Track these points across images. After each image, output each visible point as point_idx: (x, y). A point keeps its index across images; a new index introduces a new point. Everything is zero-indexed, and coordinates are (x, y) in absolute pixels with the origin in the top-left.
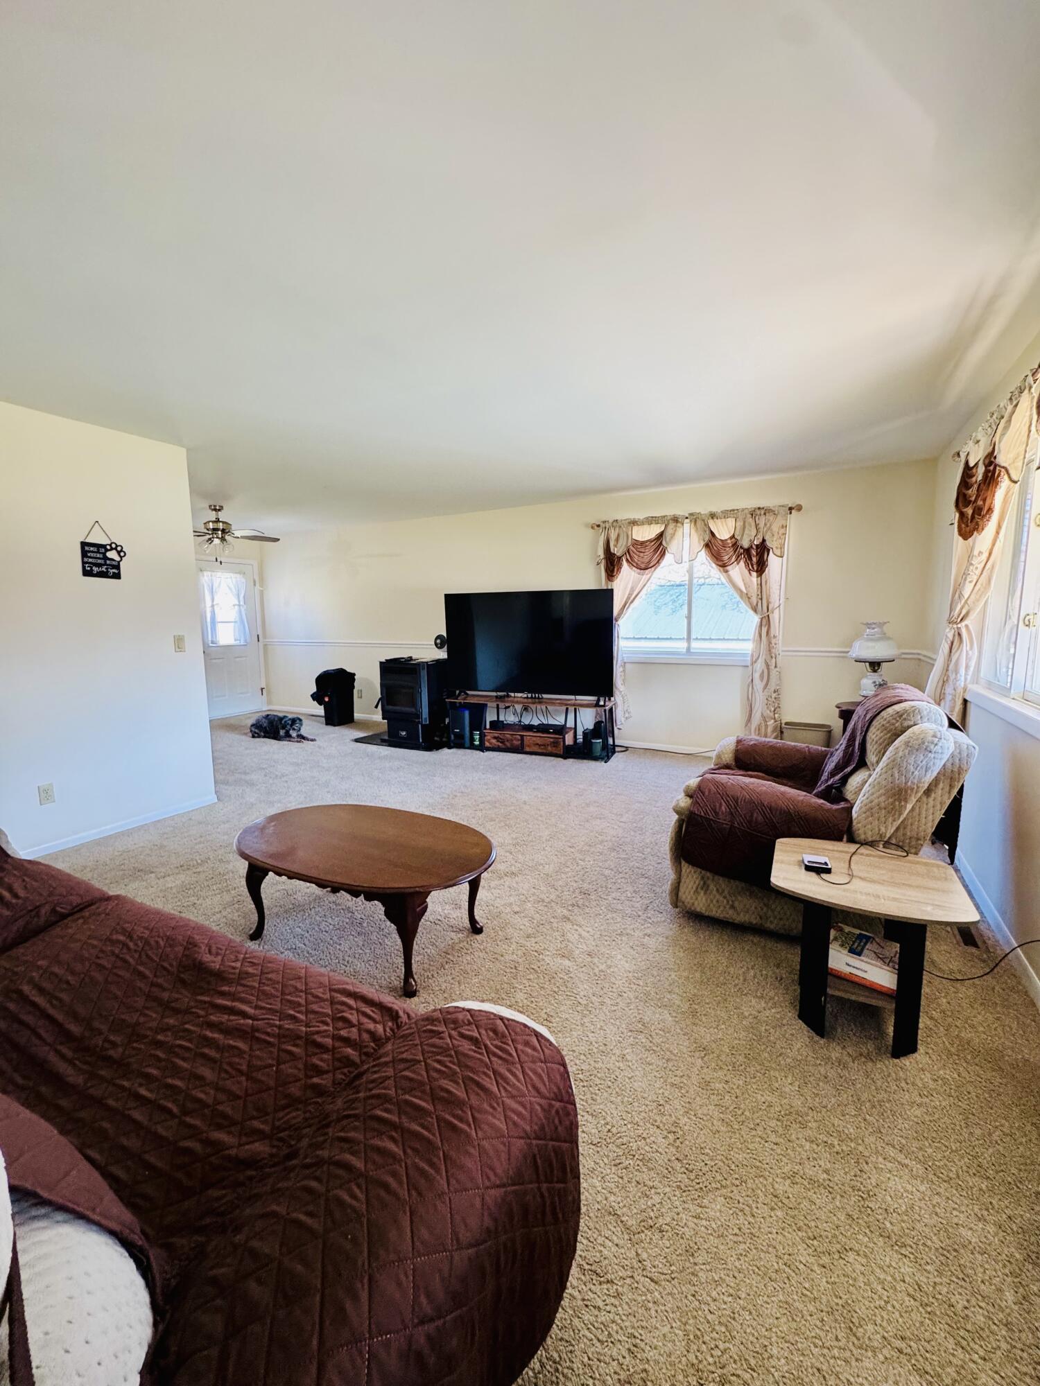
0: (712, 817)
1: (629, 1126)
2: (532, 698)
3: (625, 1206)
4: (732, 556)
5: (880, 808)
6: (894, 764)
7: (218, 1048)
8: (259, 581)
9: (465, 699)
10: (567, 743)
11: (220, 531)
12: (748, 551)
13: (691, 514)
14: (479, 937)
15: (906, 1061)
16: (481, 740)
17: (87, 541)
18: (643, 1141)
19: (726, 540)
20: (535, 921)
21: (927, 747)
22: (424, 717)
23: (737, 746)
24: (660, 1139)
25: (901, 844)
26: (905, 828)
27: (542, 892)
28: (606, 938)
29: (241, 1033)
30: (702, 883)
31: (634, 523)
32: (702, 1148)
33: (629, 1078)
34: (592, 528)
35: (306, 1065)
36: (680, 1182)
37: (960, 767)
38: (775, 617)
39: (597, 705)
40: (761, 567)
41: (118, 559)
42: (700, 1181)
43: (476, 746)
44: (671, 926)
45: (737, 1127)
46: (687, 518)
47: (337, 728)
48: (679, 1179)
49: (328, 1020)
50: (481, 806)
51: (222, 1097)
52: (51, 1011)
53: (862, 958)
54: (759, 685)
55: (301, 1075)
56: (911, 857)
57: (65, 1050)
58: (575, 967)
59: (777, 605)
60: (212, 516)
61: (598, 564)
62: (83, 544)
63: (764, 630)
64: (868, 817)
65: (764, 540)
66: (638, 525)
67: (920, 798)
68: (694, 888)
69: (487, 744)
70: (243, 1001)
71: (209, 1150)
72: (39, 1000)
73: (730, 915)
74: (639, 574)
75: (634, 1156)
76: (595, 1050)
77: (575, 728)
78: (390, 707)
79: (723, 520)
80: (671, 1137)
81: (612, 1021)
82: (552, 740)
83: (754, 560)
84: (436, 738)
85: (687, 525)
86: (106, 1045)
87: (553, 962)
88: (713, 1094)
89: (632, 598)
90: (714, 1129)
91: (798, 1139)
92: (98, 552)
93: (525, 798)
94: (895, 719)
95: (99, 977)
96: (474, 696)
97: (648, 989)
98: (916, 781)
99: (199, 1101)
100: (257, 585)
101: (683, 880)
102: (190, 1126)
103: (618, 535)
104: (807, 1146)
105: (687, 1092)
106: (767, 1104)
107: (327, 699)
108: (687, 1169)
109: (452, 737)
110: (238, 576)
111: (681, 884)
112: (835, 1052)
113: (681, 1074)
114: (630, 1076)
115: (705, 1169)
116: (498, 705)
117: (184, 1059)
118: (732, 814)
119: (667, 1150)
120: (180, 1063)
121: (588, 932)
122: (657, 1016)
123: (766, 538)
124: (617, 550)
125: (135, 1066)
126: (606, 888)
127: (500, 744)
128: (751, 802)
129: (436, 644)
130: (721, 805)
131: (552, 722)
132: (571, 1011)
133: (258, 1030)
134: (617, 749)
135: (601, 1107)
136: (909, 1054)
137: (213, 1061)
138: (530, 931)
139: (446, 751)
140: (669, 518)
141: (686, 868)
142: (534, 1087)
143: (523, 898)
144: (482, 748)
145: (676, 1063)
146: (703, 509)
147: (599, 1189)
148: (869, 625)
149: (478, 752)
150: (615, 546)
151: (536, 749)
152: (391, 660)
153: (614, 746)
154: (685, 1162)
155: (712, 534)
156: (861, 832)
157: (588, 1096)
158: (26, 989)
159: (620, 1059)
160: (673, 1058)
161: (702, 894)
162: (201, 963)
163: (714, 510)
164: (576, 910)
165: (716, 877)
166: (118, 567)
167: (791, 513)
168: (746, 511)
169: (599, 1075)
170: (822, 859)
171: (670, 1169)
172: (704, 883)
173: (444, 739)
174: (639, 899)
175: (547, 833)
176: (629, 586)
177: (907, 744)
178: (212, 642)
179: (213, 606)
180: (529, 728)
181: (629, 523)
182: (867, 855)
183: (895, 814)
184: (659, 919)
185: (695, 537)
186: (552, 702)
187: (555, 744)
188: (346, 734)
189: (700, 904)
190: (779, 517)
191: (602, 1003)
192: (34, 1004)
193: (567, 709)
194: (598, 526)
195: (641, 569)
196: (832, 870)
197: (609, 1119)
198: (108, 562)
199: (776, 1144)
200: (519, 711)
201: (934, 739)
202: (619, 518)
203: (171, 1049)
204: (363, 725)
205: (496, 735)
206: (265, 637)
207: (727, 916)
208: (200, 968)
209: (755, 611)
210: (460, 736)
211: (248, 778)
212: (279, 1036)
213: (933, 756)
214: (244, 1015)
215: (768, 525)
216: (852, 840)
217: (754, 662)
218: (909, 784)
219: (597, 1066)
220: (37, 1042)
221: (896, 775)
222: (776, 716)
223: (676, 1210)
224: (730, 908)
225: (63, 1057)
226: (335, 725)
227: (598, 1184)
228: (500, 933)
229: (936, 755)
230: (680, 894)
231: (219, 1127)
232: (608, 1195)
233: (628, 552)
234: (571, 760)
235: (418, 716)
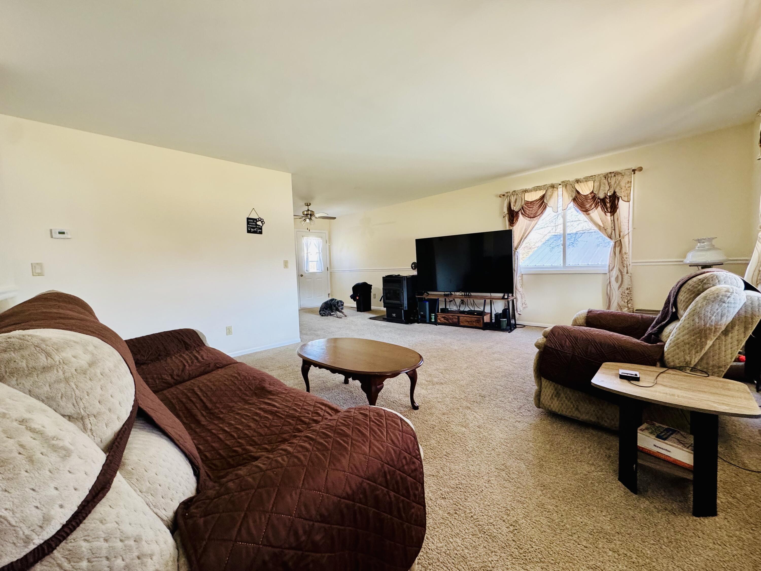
0: (559, 349)
1: (485, 517)
2: (465, 295)
3: (473, 557)
4: (592, 204)
5: (685, 344)
6: (694, 313)
7: (261, 417)
8: (328, 241)
9: (427, 296)
10: (485, 321)
11: (309, 215)
12: (603, 201)
13: (563, 182)
14: (416, 411)
15: (707, 521)
16: (436, 319)
17: (250, 217)
18: (492, 526)
19: (587, 195)
20: (449, 407)
21: (721, 299)
22: (405, 306)
23: (587, 315)
24: (504, 528)
25: (705, 370)
26: (708, 359)
27: (457, 393)
28: (491, 420)
29: (271, 413)
30: (555, 392)
31: (526, 191)
32: (531, 538)
33: (491, 493)
34: (500, 197)
35: (294, 428)
36: (513, 552)
37: (752, 313)
38: (625, 241)
39: (503, 298)
40: (613, 209)
41: (261, 225)
42: (526, 555)
43: (433, 322)
44: (535, 418)
45: (558, 532)
46: (560, 184)
47: (362, 313)
48: (512, 551)
49: (310, 412)
50: (430, 351)
51: (255, 434)
52: (203, 398)
53: (666, 441)
54: (615, 285)
55: (291, 431)
56: (711, 377)
57: (204, 413)
58: (468, 432)
59: (626, 232)
60: (306, 208)
61: (504, 217)
62: (248, 219)
63: (618, 249)
64: (675, 350)
65: (615, 192)
66: (528, 192)
67: (719, 337)
68: (550, 396)
69: (439, 321)
70: (276, 402)
71: (244, 452)
72: (199, 393)
73: (576, 414)
74: (530, 221)
75: (485, 533)
76: (472, 475)
77: (491, 313)
78: (388, 301)
79: (585, 183)
80: (512, 528)
81: (485, 462)
82: (476, 319)
83: (608, 205)
84: (411, 318)
85: (560, 189)
86: (219, 413)
87: (455, 428)
88: (546, 511)
89: (525, 236)
90: (542, 529)
91: (604, 548)
92: (254, 222)
93: (456, 348)
94: (698, 284)
95: (223, 387)
96: (433, 295)
97: (512, 449)
98: (713, 324)
99: (246, 434)
100: (328, 243)
101: (543, 390)
102: (239, 442)
103: (516, 199)
104: (610, 553)
105: (528, 506)
106: (583, 523)
107: (357, 298)
108: (518, 547)
109: (420, 317)
110: (319, 238)
111: (542, 392)
112: (644, 504)
113: (526, 496)
114: (491, 491)
115: (531, 549)
116: (445, 299)
117: (245, 419)
118: (573, 347)
119: (507, 534)
120: (243, 420)
121: (480, 416)
122: (516, 464)
123: (616, 191)
124: (515, 208)
125: (227, 420)
126: (496, 395)
127: (446, 321)
128: (587, 339)
129: (412, 267)
130: (566, 341)
131: (477, 309)
132: (461, 453)
133: (278, 412)
134: (517, 326)
135: (470, 503)
136: (709, 516)
137: (257, 421)
138: (445, 411)
139: (416, 325)
140: (548, 186)
141: (545, 382)
142: (392, 441)
143: (445, 395)
144: (436, 323)
145: (523, 490)
146: (571, 178)
147: (460, 544)
148: (699, 241)
149: (433, 325)
150: (514, 206)
151: (466, 324)
152: (388, 276)
153: (515, 324)
154: (518, 542)
155: (578, 192)
156: (670, 360)
157: (463, 497)
158: (196, 389)
159: (487, 482)
160: (522, 487)
161: (556, 399)
162: (264, 387)
163: (578, 177)
164: (475, 404)
165: (565, 389)
166: (261, 229)
167: (634, 173)
168: (602, 176)
169: (471, 487)
170: (634, 373)
171: (508, 545)
172: (557, 393)
173: (416, 319)
174: (516, 402)
175: (466, 365)
176: (524, 229)
177: (705, 298)
178: (307, 271)
179: (307, 253)
180: (463, 312)
181: (523, 192)
182: (673, 374)
183: (697, 347)
184: (527, 414)
185: (566, 195)
186: (476, 297)
187: (478, 321)
188: (368, 315)
189: (555, 406)
190: (625, 177)
191: (481, 452)
192: (197, 394)
193: (485, 301)
194: (504, 195)
195: (531, 218)
196: (640, 379)
197: (473, 510)
198: (257, 226)
199: (586, 547)
200: (458, 304)
201: (727, 293)
202: (516, 189)
203: (241, 415)
204: (375, 312)
205: (444, 316)
206: (331, 268)
207: (574, 415)
208: (263, 389)
209: (611, 238)
210: (424, 316)
211: (316, 332)
212: (287, 416)
213: (726, 305)
214: (274, 406)
215: (617, 183)
216: (664, 365)
217: (611, 270)
218: (708, 325)
219: (471, 483)
220: (195, 408)
221: (697, 320)
222: (629, 305)
223: (506, 567)
224: (576, 410)
225: (203, 415)
226: (361, 312)
227: (459, 541)
228: (428, 410)
229: (729, 305)
230: (541, 399)
231: (251, 445)
232: (464, 549)
233: (522, 208)
234: (488, 331)
235: (402, 305)
